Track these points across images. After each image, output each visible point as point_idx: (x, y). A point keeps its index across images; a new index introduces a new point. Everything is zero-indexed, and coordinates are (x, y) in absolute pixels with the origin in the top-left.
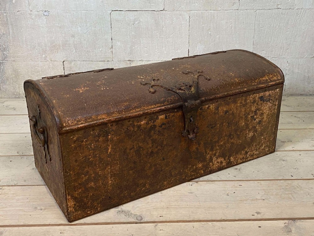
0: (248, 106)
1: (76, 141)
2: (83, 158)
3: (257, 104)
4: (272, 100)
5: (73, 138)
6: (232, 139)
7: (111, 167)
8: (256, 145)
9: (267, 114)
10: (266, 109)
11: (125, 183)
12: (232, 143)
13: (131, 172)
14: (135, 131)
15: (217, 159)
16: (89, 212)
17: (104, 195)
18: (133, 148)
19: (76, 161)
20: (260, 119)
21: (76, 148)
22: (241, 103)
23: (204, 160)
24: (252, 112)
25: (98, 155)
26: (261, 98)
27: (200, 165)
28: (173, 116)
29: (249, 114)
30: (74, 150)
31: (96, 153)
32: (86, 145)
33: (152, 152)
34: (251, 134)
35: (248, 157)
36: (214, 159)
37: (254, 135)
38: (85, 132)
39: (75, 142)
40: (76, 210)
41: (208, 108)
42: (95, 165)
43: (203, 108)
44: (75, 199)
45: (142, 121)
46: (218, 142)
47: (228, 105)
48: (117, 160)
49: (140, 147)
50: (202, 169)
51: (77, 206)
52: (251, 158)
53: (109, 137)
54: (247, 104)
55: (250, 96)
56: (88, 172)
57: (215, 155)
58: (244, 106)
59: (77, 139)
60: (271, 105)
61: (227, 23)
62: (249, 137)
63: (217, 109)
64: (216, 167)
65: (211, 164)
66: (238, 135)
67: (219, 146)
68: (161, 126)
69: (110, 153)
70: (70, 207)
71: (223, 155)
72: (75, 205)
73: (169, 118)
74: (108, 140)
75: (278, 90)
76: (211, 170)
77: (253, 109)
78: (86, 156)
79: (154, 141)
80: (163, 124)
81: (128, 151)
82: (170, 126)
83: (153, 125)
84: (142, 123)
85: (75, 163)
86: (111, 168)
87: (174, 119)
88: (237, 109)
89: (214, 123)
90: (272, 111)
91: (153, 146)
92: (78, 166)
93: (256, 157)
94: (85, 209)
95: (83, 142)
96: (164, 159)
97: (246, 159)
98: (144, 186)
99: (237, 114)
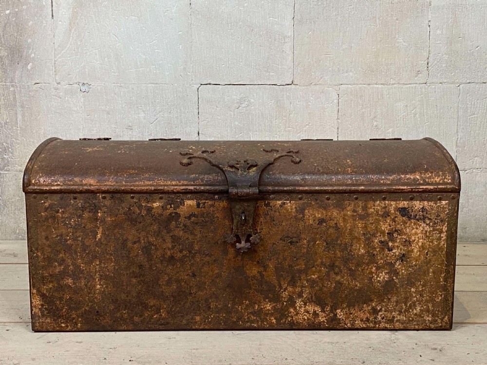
0: (371, 220)
1: (48, 208)
2: (57, 237)
3: (394, 220)
4: (429, 219)
5: (45, 203)
6: (337, 274)
7: (100, 262)
8: (397, 302)
9: (420, 244)
10: (416, 234)
11: (123, 296)
12: (339, 283)
13: (134, 280)
14: (142, 216)
15: (305, 304)
16: (63, 325)
17: (88, 305)
18: (139, 241)
19: (47, 238)
20: (403, 252)
21: (47, 219)
22: (354, 211)
23: (276, 298)
24: (383, 233)
25: (80, 239)
26: (404, 211)
27: (269, 307)
28: (213, 206)
29: (374, 235)
30: (44, 221)
31: (78, 234)
32: (62, 218)
33: (172, 258)
34: (383, 276)
35: (380, 322)
36: (299, 303)
37: (391, 280)
38: (62, 199)
39: (46, 209)
40: (43, 315)
41: (281, 206)
42: (76, 253)
43: (271, 204)
44: (43, 296)
45: (155, 202)
46: (306, 271)
47: (325, 209)
48: (111, 255)
49: (151, 244)
50: (272, 315)
51: (46, 308)
52: (388, 326)
53: (99, 214)
54: (368, 215)
55: (375, 201)
56: (63, 260)
57: (300, 295)
58: (362, 218)
59: (51, 206)
60: (427, 228)
61: (406, 106)
62: (379, 281)
63: (301, 210)
64: (304, 319)
65: (292, 310)
66: (350, 270)
67: (307, 281)
68: (189, 218)
69: (99, 239)
70: (35, 307)
71: (319, 301)
72: (42, 305)
73: (204, 207)
74: (97, 219)
75: (444, 202)
76: (293, 323)
77: (385, 227)
78: (61, 235)
79: (175, 239)
80: (193, 215)
81: (130, 244)
82: (206, 222)
83: (175, 213)
84: (156, 205)
85: (44, 241)
86: (100, 264)
87: (213, 211)
88: (345, 220)
89: (295, 235)
90: (432, 242)
91: (173, 247)
92: (49, 246)
93: (401, 327)
94: (58, 319)
95: (58, 212)
96: (194, 275)
97: (375, 323)
98: (158, 311)
99: (346, 230)
